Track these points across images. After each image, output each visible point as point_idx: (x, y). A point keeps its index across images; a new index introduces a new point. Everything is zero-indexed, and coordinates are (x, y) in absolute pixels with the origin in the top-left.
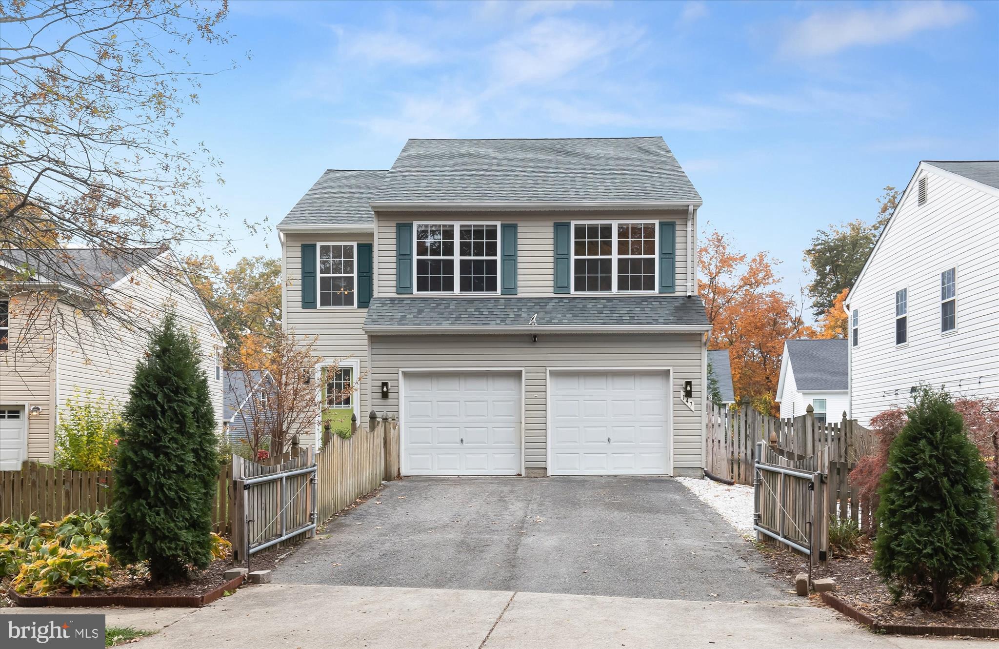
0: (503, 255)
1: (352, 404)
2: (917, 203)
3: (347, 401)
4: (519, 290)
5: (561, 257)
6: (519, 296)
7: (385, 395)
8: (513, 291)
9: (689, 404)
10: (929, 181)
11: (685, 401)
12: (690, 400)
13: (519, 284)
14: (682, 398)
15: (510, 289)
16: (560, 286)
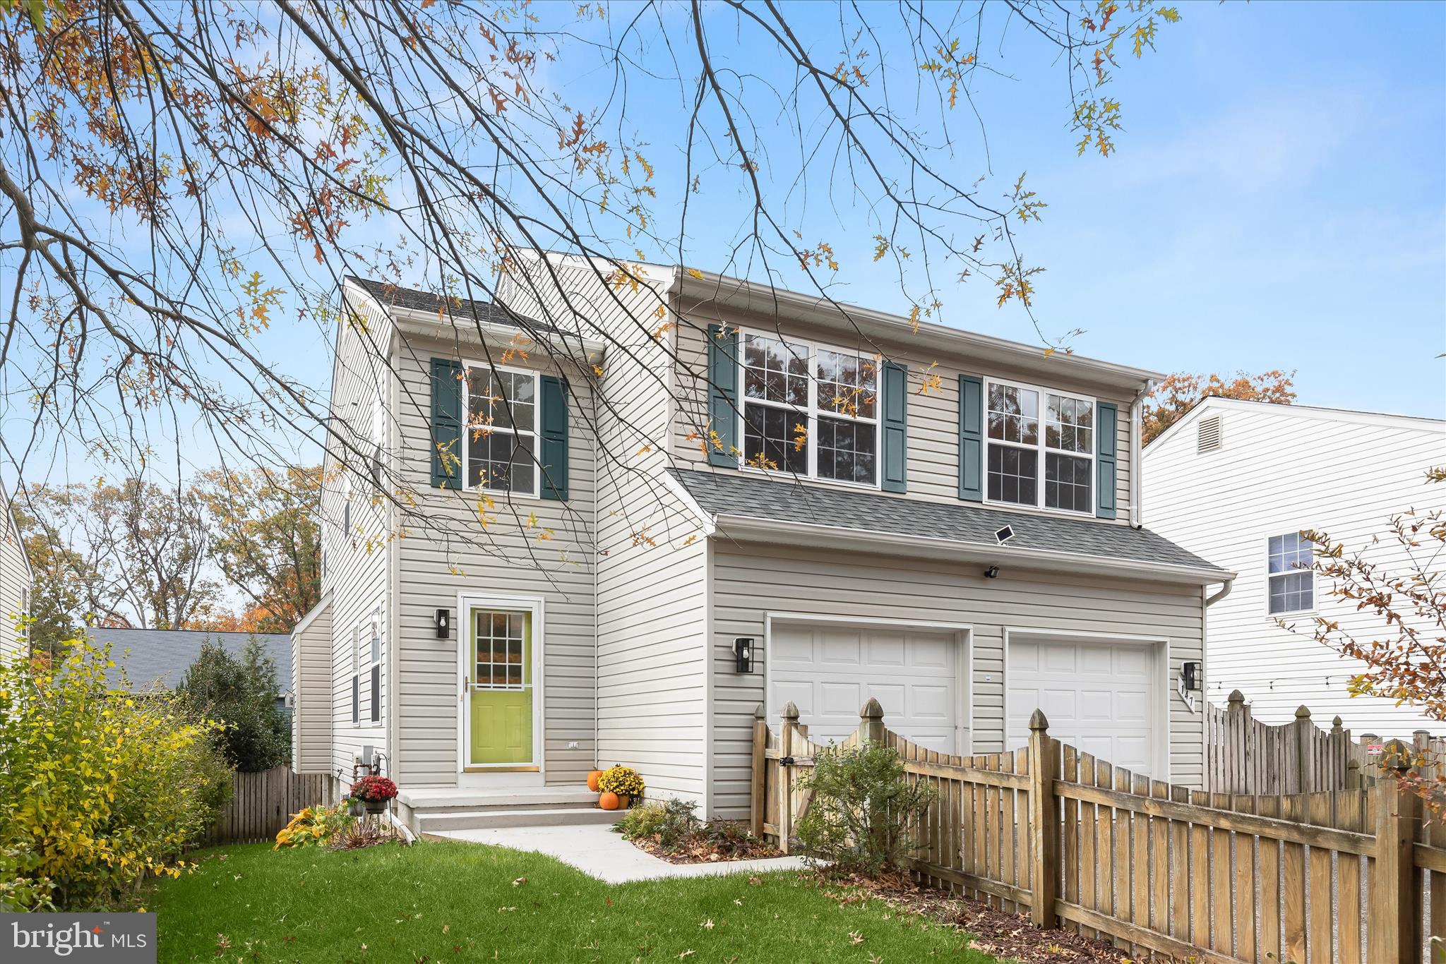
0: (886, 419)
1: (529, 681)
2: (1195, 450)
3: (516, 673)
4: (910, 486)
5: (968, 437)
6: (909, 496)
7: (742, 666)
8: (900, 487)
9: (1188, 701)
10: (1225, 421)
11: (1183, 695)
12: (1191, 693)
13: (910, 475)
14: (1180, 691)
15: (895, 482)
16: (967, 488)
